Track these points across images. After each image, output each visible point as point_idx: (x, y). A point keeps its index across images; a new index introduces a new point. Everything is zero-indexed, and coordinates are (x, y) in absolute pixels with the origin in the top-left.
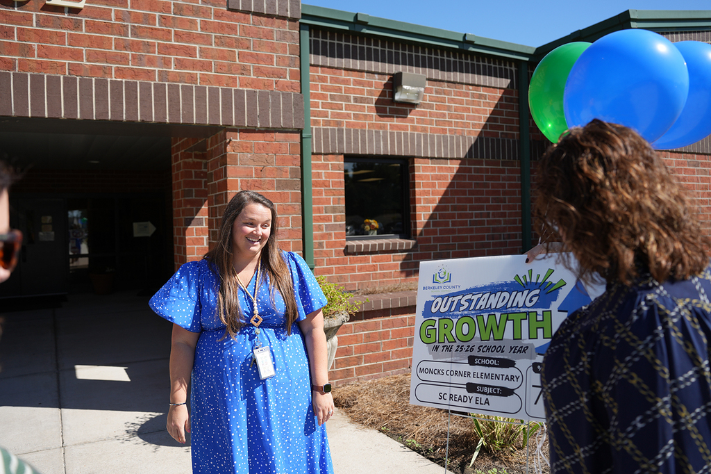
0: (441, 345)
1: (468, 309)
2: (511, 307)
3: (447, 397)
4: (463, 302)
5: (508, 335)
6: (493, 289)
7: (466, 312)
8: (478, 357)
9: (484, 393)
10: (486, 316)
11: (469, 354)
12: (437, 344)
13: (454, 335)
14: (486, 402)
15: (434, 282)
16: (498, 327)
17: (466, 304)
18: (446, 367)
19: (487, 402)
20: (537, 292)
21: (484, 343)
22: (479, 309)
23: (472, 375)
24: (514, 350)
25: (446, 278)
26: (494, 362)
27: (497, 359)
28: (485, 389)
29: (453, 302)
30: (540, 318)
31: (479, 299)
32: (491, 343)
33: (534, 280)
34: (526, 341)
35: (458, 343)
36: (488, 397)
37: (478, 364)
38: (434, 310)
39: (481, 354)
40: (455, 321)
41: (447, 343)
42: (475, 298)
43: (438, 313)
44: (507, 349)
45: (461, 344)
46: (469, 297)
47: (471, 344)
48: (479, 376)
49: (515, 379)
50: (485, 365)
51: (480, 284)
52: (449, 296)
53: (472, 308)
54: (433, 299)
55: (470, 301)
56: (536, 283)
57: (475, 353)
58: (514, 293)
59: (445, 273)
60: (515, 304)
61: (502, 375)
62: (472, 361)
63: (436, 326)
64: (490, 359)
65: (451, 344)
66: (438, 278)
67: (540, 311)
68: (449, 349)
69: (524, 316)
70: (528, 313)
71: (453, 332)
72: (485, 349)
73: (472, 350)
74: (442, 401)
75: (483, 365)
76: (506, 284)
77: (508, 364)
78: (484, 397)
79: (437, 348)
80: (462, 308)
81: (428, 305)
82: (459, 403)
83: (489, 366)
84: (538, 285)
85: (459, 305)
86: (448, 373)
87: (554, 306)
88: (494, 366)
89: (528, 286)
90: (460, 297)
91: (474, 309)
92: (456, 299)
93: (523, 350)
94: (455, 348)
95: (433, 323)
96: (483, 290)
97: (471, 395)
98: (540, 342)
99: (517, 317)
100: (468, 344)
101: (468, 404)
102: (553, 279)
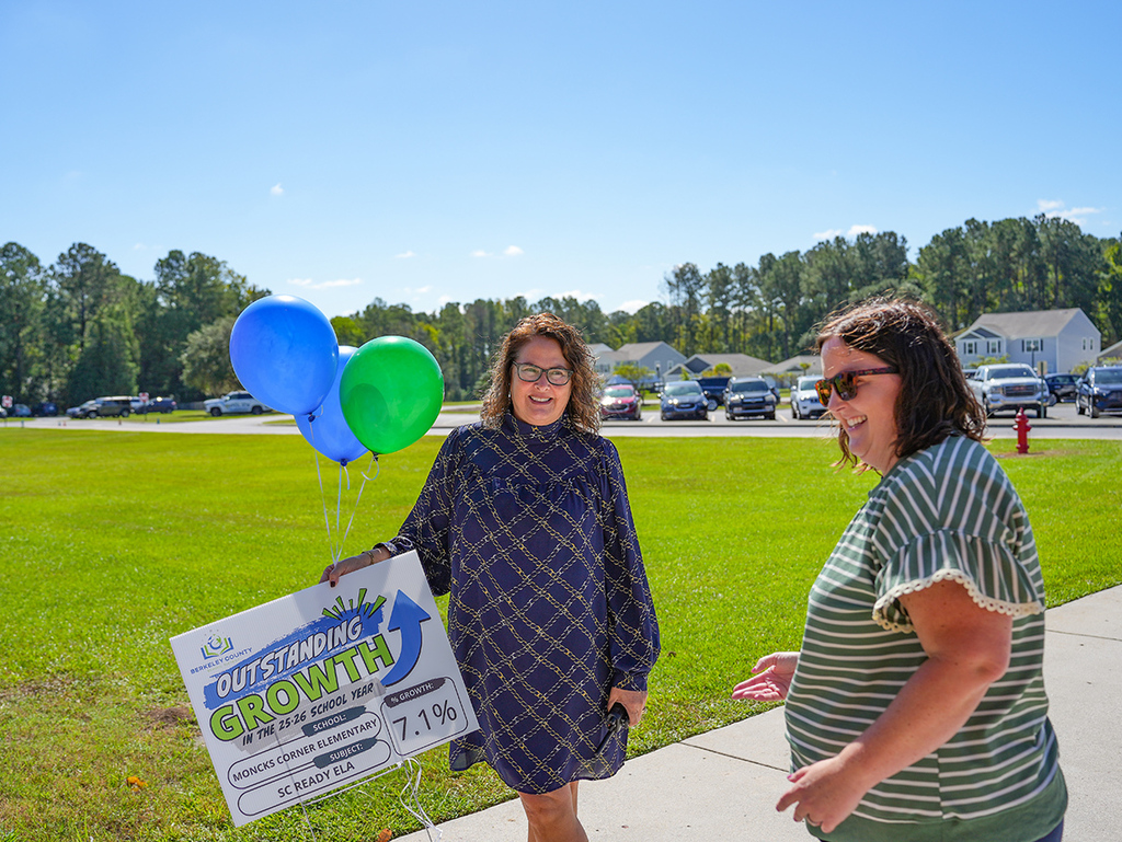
0: (255, 732)
1: (276, 671)
2: (334, 648)
3: (292, 789)
4: (264, 666)
5: (344, 680)
6: (301, 636)
7: (275, 677)
8: (316, 723)
9: (341, 759)
10: (304, 670)
11: (302, 724)
12: (247, 733)
13: (270, 711)
14: (348, 768)
15: (206, 658)
16: (327, 677)
17: (271, 668)
18: (274, 754)
19: (350, 766)
20: (357, 619)
21: (317, 703)
22: (293, 666)
23: (316, 746)
24: (357, 694)
25: (224, 645)
26: (340, 718)
27: (341, 714)
28: (342, 753)
29: (247, 672)
30: (372, 647)
31: (286, 654)
32: (326, 698)
33: (348, 608)
34: (366, 679)
35: (280, 718)
36: (349, 760)
37: (319, 731)
38: (222, 694)
39: (318, 717)
40: (263, 694)
41: (262, 726)
42: (280, 655)
43: (232, 694)
44: (349, 697)
45: (285, 718)
46: (271, 656)
47: (299, 711)
48: (327, 742)
49: (372, 725)
50: (330, 727)
51: (280, 636)
52: (239, 667)
53: (280, 669)
54: (214, 680)
55: (274, 662)
56: (352, 610)
57: (310, 719)
58: (330, 631)
59: (219, 640)
60: (336, 643)
61: (356, 728)
62: (309, 730)
63: (236, 711)
64: (332, 717)
65: (270, 724)
66: (210, 650)
67: (369, 639)
68: (269, 731)
69: (353, 651)
70: (357, 647)
71: (266, 708)
72: (321, 709)
73: (303, 717)
74: (287, 797)
75: (327, 728)
76: (315, 624)
77: (361, 710)
78: (344, 763)
79: (249, 739)
80: (266, 676)
81: (210, 691)
82: (314, 787)
83: (335, 725)
84: (355, 612)
85: (260, 672)
86: (281, 760)
87: (383, 627)
88: (341, 723)
89: (344, 617)
90: (258, 662)
91: (285, 669)
92: (252, 667)
93: (369, 688)
94: (276, 724)
95: (229, 710)
96: (287, 642)
97: (325, 769)
98: (384, 672)
99: (345, 657)
100: (294, 713)
101: (326, 781)
102: (370, 599)
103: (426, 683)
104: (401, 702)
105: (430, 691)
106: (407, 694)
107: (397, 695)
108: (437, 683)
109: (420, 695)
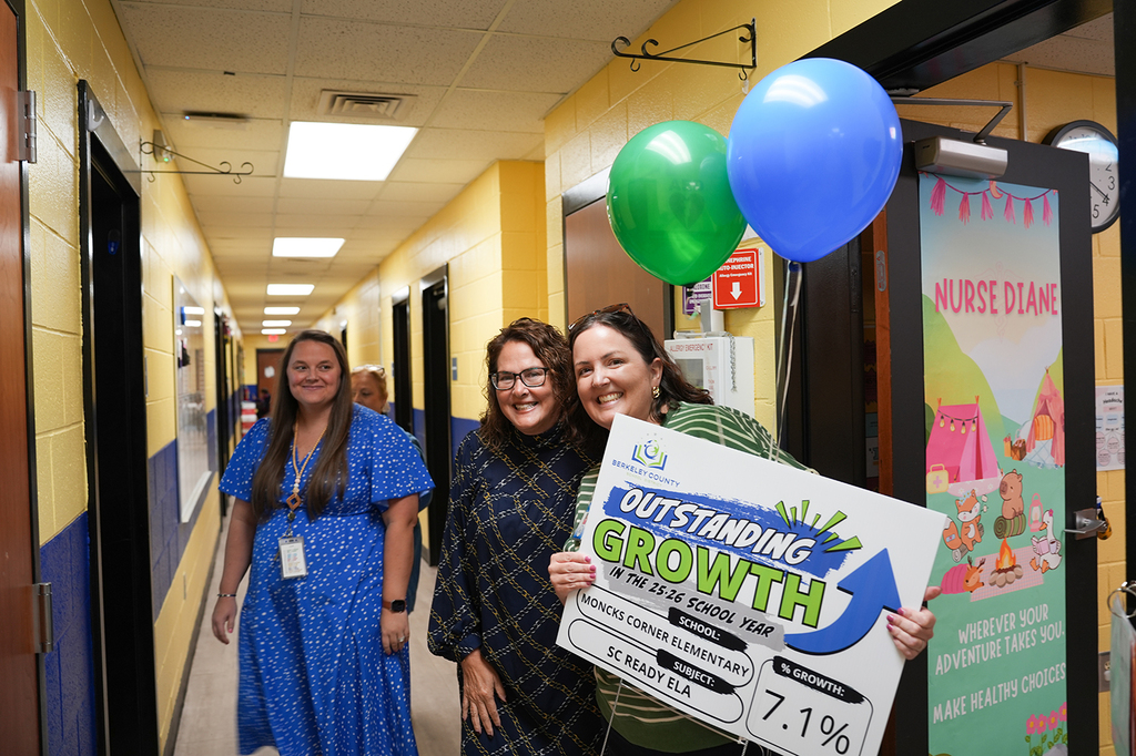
0: (628, 571)
1: (685, 528)
2: (760, 553)
3: (622, 657)
4: (678, 513)
5: (746, 597)
6: (735, 512)
7: (681, 533)
8: (687, 616)
9: (684, 675)
10: (714, 551)
11: (672, 603)
12: (619, 566)
13: (653, 564)
14: (684, 691)
15: (634, 459)
16: (730, 578)
17: (684, 520)
18: (629, 609)
19: (687, 691)
20: (810, 543)
21: (702, 597)
22: (705, 537)
23: (670, 639)
24: (749, 624)
25: (657, 460)
26: (712, 634)
27: (718, 630)
28: (688, 671)
29: (661, 507)
30: (803, 588)
31: (708, 519)
32: (713, 600)
33: (809, 522)
34: (771, 618)
35: (657, 578)
36: (691, 684)
37: (683, 626)
38: (625, 507)
39: (691, 612)
40: (659, 540)
41: (637, 571)
42: (702, 514)
43: (631, 516)
44: (738, 620)
45: (662, 583)
46: (691, 508)
47: (680, 589)
48: (682, 646)
49: (741, 671)
50: (696, 633)
51: (715, 495)
52: (658, 493)
53: (692, 529)
54: (627, 487)
55: (691, 516)
56: (812, 528)
57: (682, 606)
58: (770, 532)
59: (656, 450)
60: (766, 551)
61: (722, 659)
62: (675, 617)
63: (625, 536)
64: (706, 625)
65: (645, 576)
66: (642, 455)
67: (807, 577)
68: (640, 583)
69: (778, 575)
70: (786, 574)
71: (652, 557)
72: (701, 607)
73: (678, 599)
74: (612, 660)
75: (692, 631)
76: (760, 512)
77: (738, 645)
78: (683, 682)
79: (619, 573)
80: (674, 523)
81: (617, 494)
82: (640, 675)
83: (702, 636)
84: (813, 534)
85: (671, 516)
86: (631, 621)
87: (834, 577)
88: (709, 639)
89: (796, 528)
90: (676, 503)
91: (695, 533)
92: (668, 504)
93: (765, 630)
94: (649, 584)
95: (619, 529)
96: (718, 506)
97: (662, 670)
98: (795, 627)
99: (766, 574)
100: (674, 587)
101: (654, 682)
102: (841, 531)
103: (839, 684)
104: (791, 676)
105: (835, 695)
106: (804, 676)
107: (793, 666)
108: (852, 696)
109: (819, 689)
